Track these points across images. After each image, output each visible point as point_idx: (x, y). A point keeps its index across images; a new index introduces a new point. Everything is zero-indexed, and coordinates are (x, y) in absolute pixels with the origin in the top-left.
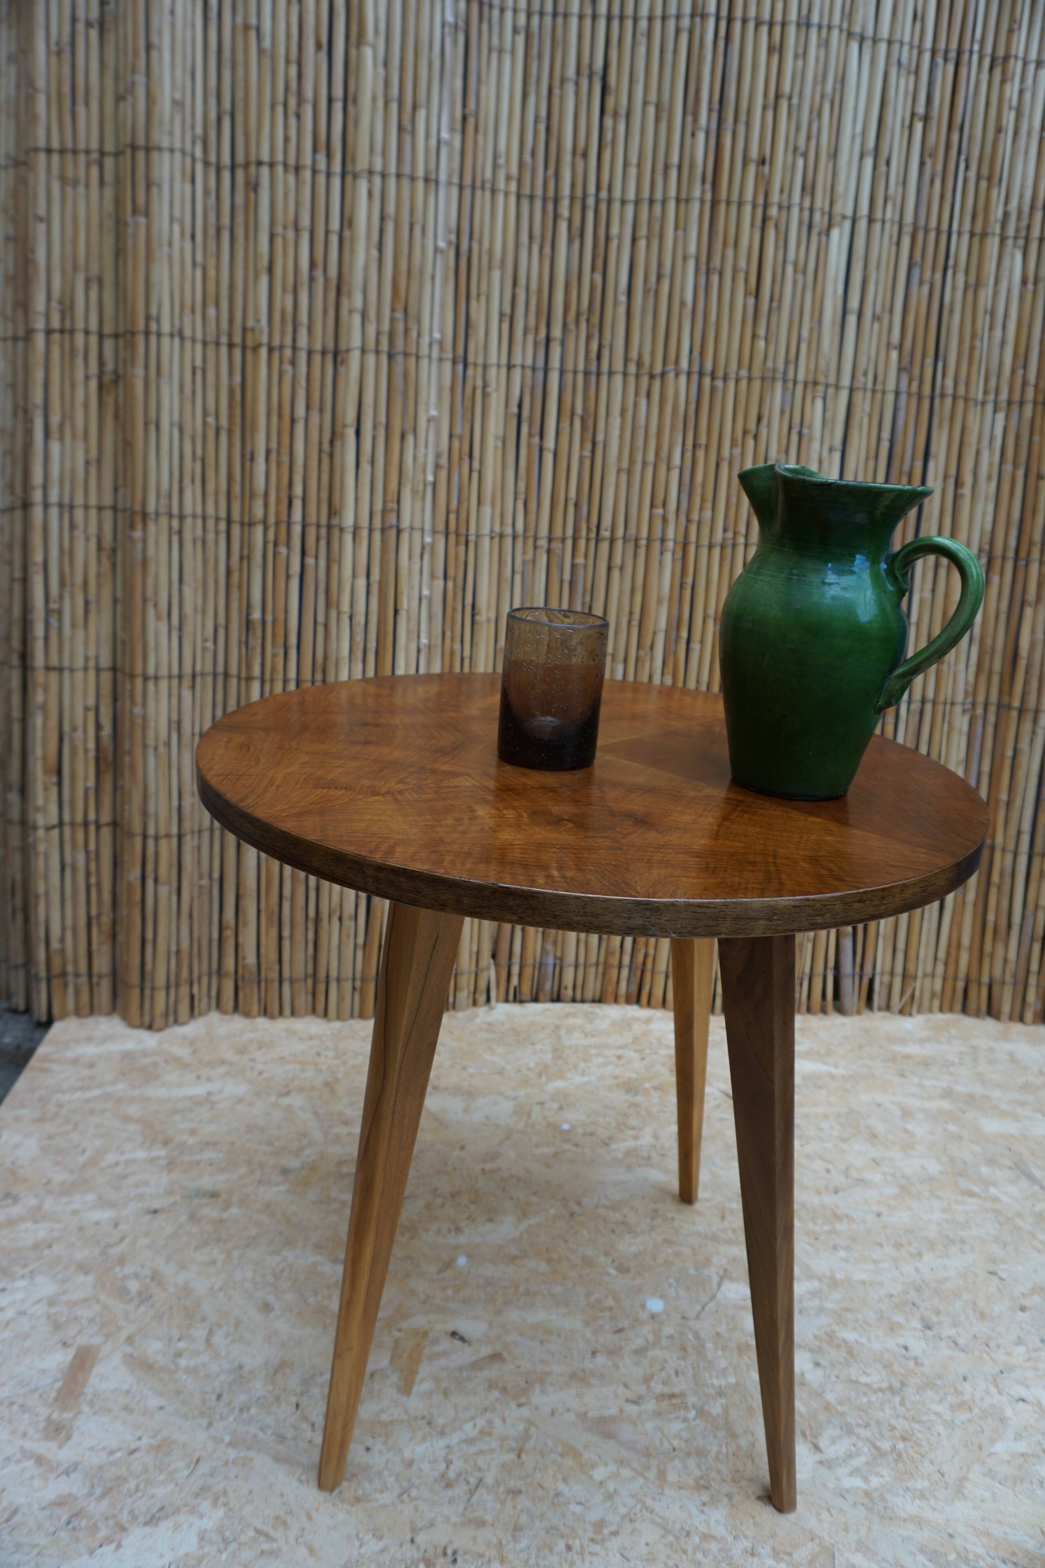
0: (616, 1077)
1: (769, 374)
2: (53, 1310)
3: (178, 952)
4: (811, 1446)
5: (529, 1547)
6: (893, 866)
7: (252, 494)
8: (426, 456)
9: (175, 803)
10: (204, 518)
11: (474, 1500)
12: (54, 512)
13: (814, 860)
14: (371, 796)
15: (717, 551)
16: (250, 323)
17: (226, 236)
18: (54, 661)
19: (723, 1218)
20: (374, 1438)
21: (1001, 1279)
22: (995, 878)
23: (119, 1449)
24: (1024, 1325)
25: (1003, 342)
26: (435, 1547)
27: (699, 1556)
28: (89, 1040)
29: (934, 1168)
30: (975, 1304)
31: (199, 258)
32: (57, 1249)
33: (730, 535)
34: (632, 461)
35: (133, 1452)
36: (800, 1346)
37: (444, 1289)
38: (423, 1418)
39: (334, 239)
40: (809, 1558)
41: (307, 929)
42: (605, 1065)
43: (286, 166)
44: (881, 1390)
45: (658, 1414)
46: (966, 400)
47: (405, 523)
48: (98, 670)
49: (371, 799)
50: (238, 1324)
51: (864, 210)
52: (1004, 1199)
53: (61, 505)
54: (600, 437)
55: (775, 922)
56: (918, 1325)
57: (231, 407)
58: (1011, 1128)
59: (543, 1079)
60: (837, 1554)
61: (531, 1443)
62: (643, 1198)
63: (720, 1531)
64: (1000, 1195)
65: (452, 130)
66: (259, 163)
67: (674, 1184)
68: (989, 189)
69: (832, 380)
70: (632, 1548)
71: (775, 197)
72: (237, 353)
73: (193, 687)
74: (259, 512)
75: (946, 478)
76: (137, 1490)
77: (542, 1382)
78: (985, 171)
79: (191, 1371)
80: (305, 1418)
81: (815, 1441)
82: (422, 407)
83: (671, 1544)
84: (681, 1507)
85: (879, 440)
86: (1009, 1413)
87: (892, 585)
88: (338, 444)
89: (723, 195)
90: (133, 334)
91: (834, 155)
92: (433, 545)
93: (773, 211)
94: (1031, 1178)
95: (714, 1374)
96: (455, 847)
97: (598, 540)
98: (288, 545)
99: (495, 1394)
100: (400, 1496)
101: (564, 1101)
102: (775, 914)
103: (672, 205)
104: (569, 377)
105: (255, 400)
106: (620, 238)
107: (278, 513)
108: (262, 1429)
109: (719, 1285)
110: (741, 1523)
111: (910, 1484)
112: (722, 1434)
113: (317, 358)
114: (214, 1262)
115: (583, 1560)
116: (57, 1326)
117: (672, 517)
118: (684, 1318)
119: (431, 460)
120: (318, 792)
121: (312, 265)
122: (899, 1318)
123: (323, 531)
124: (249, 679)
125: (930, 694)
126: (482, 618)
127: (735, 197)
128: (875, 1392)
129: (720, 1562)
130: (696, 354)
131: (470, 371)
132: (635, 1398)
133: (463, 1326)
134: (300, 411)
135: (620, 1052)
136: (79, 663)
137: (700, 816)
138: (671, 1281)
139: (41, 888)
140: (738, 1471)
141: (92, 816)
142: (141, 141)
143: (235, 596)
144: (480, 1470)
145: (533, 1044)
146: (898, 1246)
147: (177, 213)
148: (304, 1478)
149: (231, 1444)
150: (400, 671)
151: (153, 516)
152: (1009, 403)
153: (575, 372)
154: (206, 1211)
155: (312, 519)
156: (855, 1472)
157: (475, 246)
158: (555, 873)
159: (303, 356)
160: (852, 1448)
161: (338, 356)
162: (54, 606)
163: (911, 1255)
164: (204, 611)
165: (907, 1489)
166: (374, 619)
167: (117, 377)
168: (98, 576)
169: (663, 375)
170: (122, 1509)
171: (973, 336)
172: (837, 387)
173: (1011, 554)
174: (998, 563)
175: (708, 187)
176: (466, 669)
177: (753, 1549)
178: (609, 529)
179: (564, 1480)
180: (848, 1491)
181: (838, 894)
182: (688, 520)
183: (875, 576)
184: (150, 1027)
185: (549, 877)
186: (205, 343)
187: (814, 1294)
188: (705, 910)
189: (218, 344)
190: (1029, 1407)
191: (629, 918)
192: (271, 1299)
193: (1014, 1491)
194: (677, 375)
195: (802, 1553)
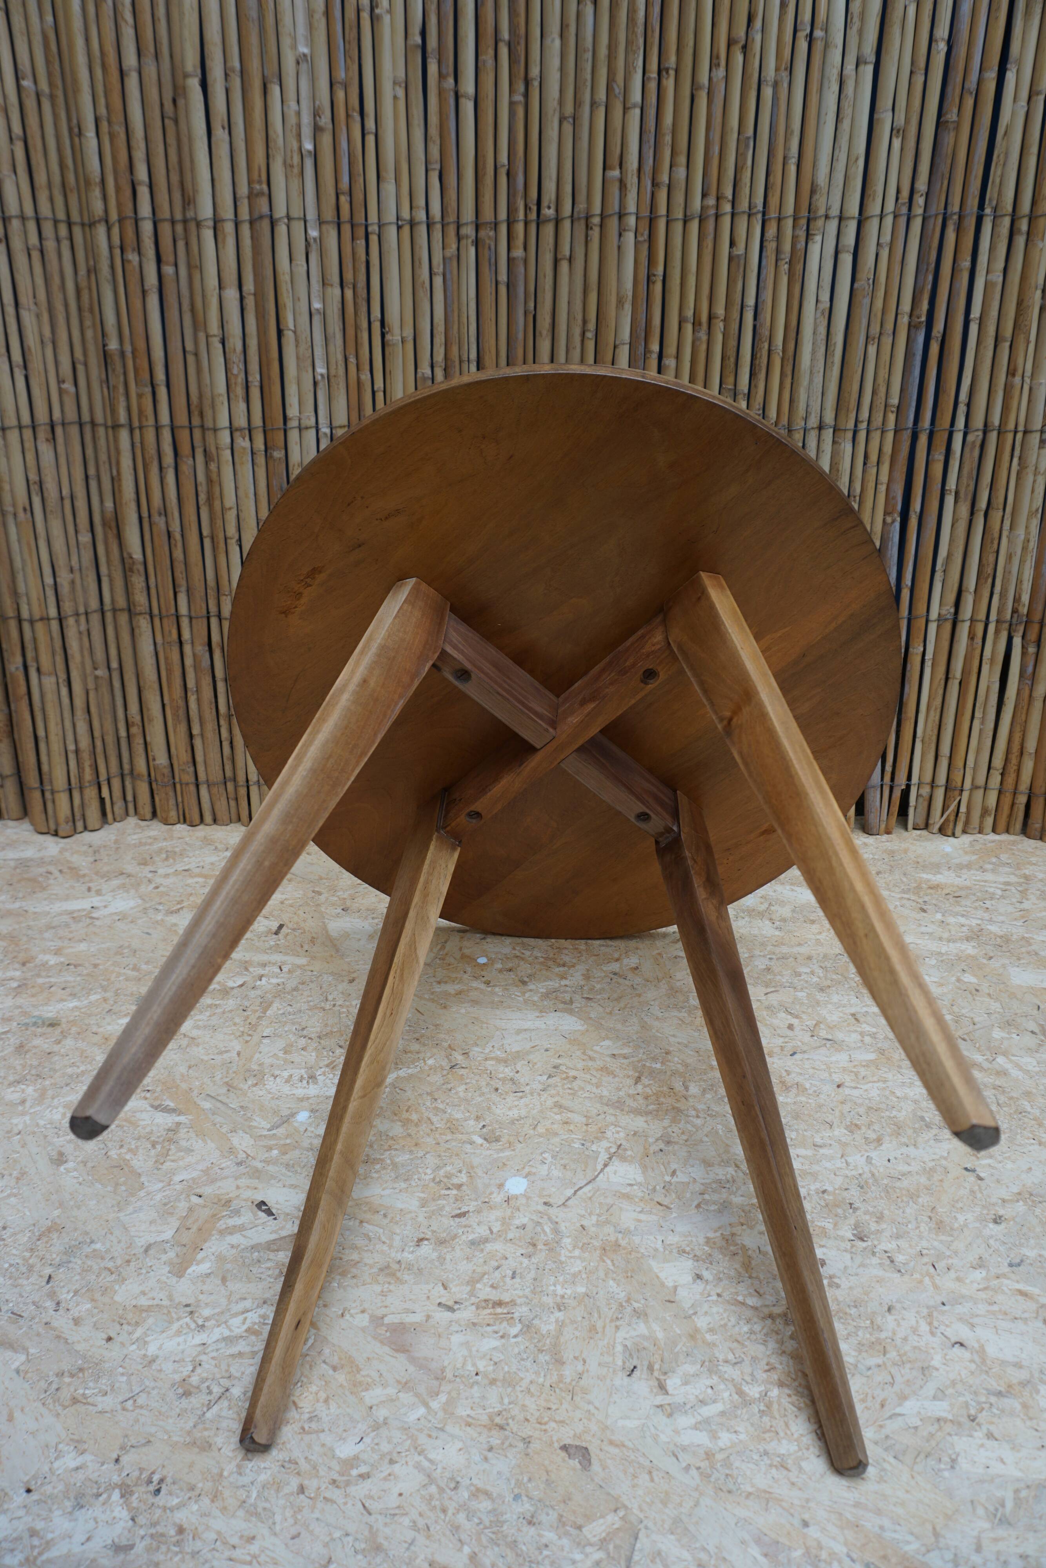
3: (77, 751)
4: (656, 1384)
7: (88, 183)
8: (298, 114)
9: (49, 580)
11: (209, 1415)
15: (694, 226)
21: (981, 1179)
24: (992, 1242)
26: (141, 1470)
27: (461, 1517)
30: (933, 1209)
33: (711, 201)
34: (577, 101)
37: (270, 1149)
38: (187, 1306)
40: (604, 1535)
45: (473, 1325)
47: (280, 211)
52: (1015, 1073)
54: (535, 71)
57: (48, 62)
60: (642, 1534)
63: (499, 1486)
64: (1008, 1066)
70: (379, 1498)
73: (53, 440)
74: (98, 207)
80: (52, 1295)
81: (662, 1377)
82: (286, 42)
83: (431, 1497)
86: (937, 1361)
88: (182, 104)
92: (321, 241)
95: (561, 1279)
97: (540, 221)
98: (139, 250)
107: (119, 205)
109: (606, 1165)
110: (529, 1479)
111: (772, 1446)
112: (544, 1358)
115: (313, 1508)
117: (632, 181)
118: (546, 1204)
119: (306, 119)
123: (179, 228)
124: (116, 427)
125: (996, 421)
126: (394, 337)
129: (486, 1528)
132: (450, 1303)
133: (273, 1195)
134: (130, 60)
138: (546, 1155)
143: (88, 322)
146: (853, 1128)
154: (37, 1042)
155: (165, 212)
156: (701, 1425)
160: (709, 1391)
163: (867, 1140)
165: (766, 1453)
166: (253, 343)
178: (553, 206)
180: (684, 1449)
182: (655, 184)
184: (56, 834)
190: (967, 1355)
193: (912, 1469)
195: (595, 1530)
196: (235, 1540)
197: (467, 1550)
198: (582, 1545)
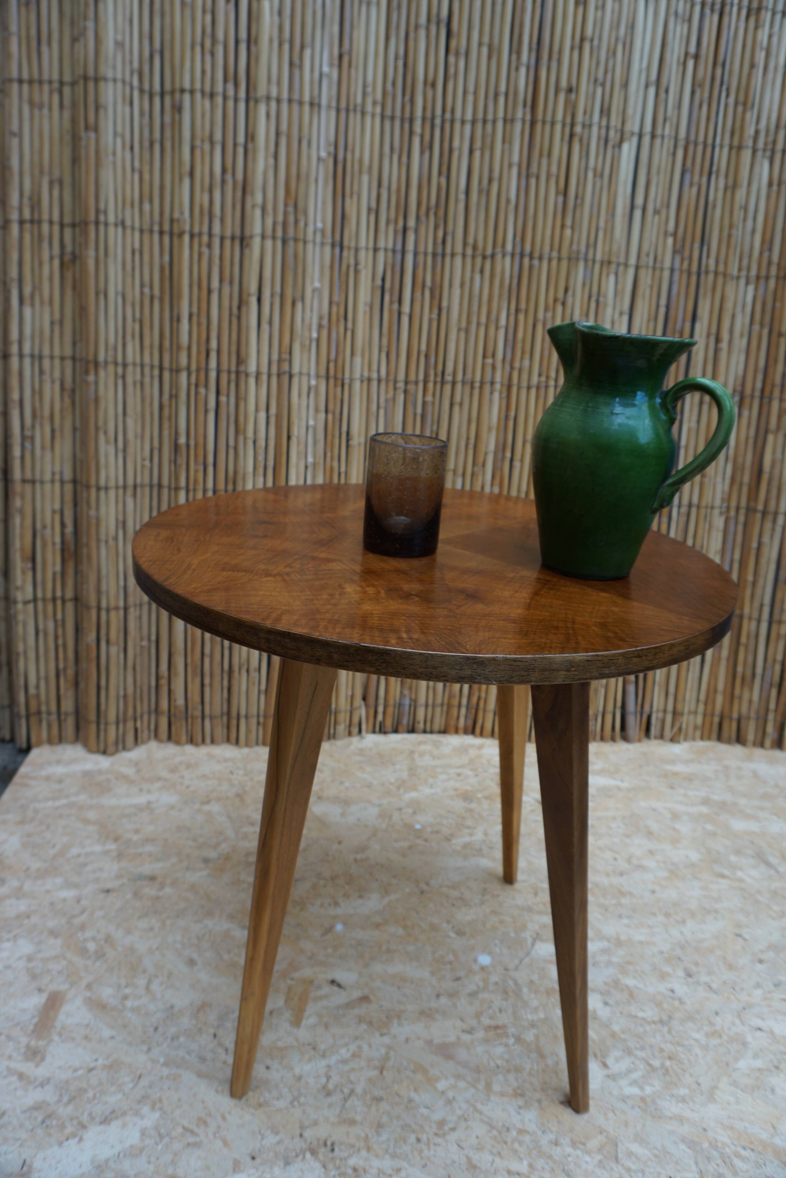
0: (456, 790)
1: (574, 255)
2: (31, 965)
3: (125, 696)
4: (601, 1064)
5: (388, 1140)
6: (663, 630)
7: (179, 348)
8: (311, 318)
9: (122, 583)
10: (142, 366)
11: (347, 1105)
12: (27, 361)
13: (603, 626)
14: (265, 577)
15: (533, 392)
16: (176, 215)
17: (157, 148)
18: (28, 475)
19: (536, 894)
20: (272, 1059)
21: (745, 939)
22: (743, 640)
23: (81, 1068)
24: (761, 974)
25: (754, 231)
26: (318, 1140)
27: (516, 1146)
28: (59, 762)
29: (695, 856)
30: (725, 958)
31: (137, 164)
32: (34, 919)
33: (543, 379)
34: (469, 322)
35: (91, 1070)
36: (593, 990)
37: (326, 948)
38: (309, 1044)
39: (240, 151)
40: (599, 1146)
41: (222, 679)
42: (448, 780)
43: (203, 92)
44: (654, 1022)
45: (486, 1041)
46: (725, 275)
47: (296, 370)
48: (62, 482)
49: (264, 579)
50: (170, 975)
51: (648, 128)
52: (748, 880)
53: (32, 356)
54: (445, 304)
55: (572, 673)
56: (681, 973)
57: (162, 280)
58: (753, 826)
59: (402, 791)
60: (619, 1144)
61: (391, 1063)
62: (476, 880)
63: (532, 1127)
64: (744, 877)
65: (331, 65)
66: (182, 91)
67: (499, 869)
68: (744, 112)
69: (622, 260)
70: (466, 1140)
71: (580, 118)
72: (166, 239)
73: (135, 495)
74: (184, 361)
75: (708, 335)
76: (94, 1097)
77: (399, 1017)
78: (741, 98)
79: (135, 1010)
80: (221, 1045)
81: (604, 1060)
82: (308, 281)
83: (495, 1137)
84: (503, 1110)
85: (658, 306)
86: (749, 1039)
87: (665, 415)
88: (244, 309)
89: (540, 116)
90: (86, 223)
91: (625, 85)
92: (317, 387)
93: (578, 129)
94: (768, 864)
95: (529, 1011)
96: (328, 616)
97: (443, 383)
98: (206, 386)
99: (364, 1026)
100: (292, 1102)
101: (417, 807)
102: (573, 667)
103: (500, 124)
104: (421, 258)
105: (180, 274)
106: (460, 149)
107: (198, 362)
108: (189, 1053)
109: (533, 945)
110: (548, 1121)
111: (675, 1092)
112: (534, 1055)
113: (228, 243)
114: (152, 929)
115: (429, 1149)
116: (34, 977)
117: (499, 365)
118: (506, 969)
119: (315, 321)
120: (224, 574)
121: (224, 170)
122: (668, 969)
123: (233, 376)
124: (177, 489)
125: (695, 500)
126: (355, 442)
127: (549, 118)
128: (649, 1023)
129: (532, 1150)
130: (518, 239)
131: (345, 253)
132: (469, 1029)
133: (340, 976)
134: (215, 284)
135: (460, 770)
136: (48, 477)
137: (517, 592)
138: (497, 942)
139: (21, 648)
140: (546, 1083)
141: (59, 594)
142: (91, 73)
143: (166, 425)
144: (352, 1083)
145: (394, 764)
146: (667, 915)
147: (119, 129)
148: (220, 1089)
149: (166, 1064)
150: (292, 482)
151: (102, 364)
152: (758, 278)
153: (426, 254)
154: (146, 890)
155: (225, 366)
156: (634, 1083)
157: (349, 156)
158: (405, 636)
159: (216, 242)
160: (632, 1065)
161: (244, 241)
162: (28, 433)
163: (677, 922)
164: (142, 437)
165: (673, 1095)
166: (272, 443)
167: (75, 257)
168: (62, 410)
169: (493, 256)
170: (83, 1113)
171: (731, 226)
172: (626, 265)
173: (757, 393)
174: (747, 401)
175: (528, 109)
176: (343, 481)
177: (556, 1140)
178: (451, 374)
179: (416, 1090)
180: (628, 1097)
181: (621, 651)
182: (512, 368)
183: (652, 409)
184: (104, 753)
185: (400, 638)
186: (141, 231)
187: (605, 951)
188: (519, 663)
189: (151, 231)
190: (764, 1035)
191: (460, 670)
192: (195, 956)
193: (752, 1096)
194: (504, 256)
195: (593, 1144)
196: (390, 1171)
197: (525, 1163)
198: (588, 1153)
